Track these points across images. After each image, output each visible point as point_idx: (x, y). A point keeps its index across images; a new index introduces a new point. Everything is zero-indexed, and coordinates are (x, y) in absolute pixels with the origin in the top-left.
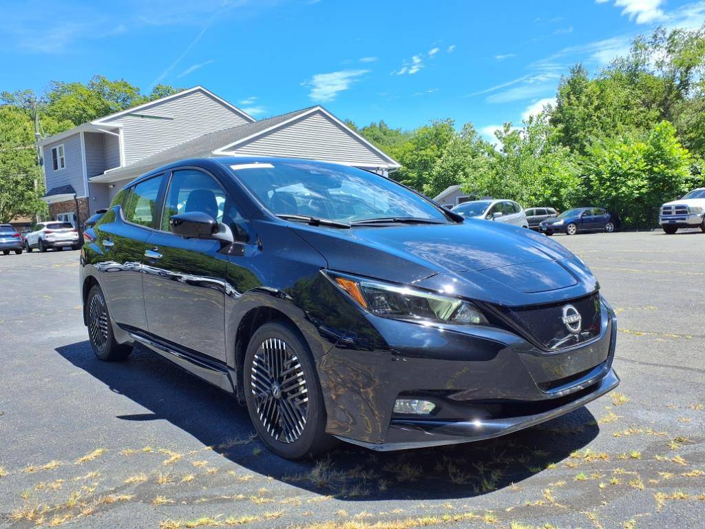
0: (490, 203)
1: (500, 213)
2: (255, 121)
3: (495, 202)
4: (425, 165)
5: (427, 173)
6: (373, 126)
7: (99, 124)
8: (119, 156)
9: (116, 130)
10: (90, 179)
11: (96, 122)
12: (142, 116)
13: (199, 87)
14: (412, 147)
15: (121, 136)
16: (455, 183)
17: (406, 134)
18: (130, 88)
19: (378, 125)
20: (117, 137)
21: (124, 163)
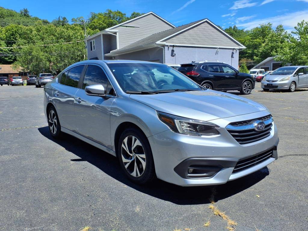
0: (297, 68)
1: (303, 73)
2: (175, 27)
3: (299, 67)
4: (256, 47)
5: (257, 50)
6: (231, 28)
7: (108, 30)
8: (116, 45)
9: (115, 33)
10: (105, 55)
11: (107, 30)
12: (126, 26)
13: (151, 12)
14: (249, 38)
15: (117, 36)
16: (271, 56)
17: (247, 32)
18: (121, 14)
19: (233, 27)
20: (116, 36)
21: (119, 47)
